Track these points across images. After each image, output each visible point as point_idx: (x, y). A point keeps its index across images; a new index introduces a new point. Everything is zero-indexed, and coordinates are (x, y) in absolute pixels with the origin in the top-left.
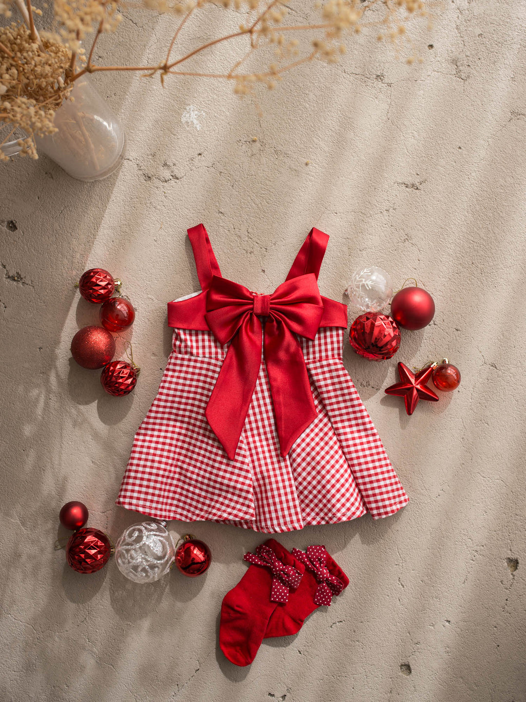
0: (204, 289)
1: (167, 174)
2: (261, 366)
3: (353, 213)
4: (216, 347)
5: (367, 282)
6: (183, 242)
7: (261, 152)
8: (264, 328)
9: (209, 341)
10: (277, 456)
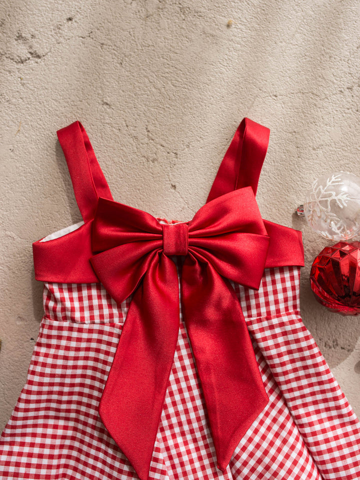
0: (86, 219)
1: (22, 50)
2: (180, 330)
3: (300, 95)
4: (110, 306)
5: (339, 197)
6: (52, 151)
7: (160, 10)
8: (180, 272)
9: (99, 297)
10: (212, 465)
